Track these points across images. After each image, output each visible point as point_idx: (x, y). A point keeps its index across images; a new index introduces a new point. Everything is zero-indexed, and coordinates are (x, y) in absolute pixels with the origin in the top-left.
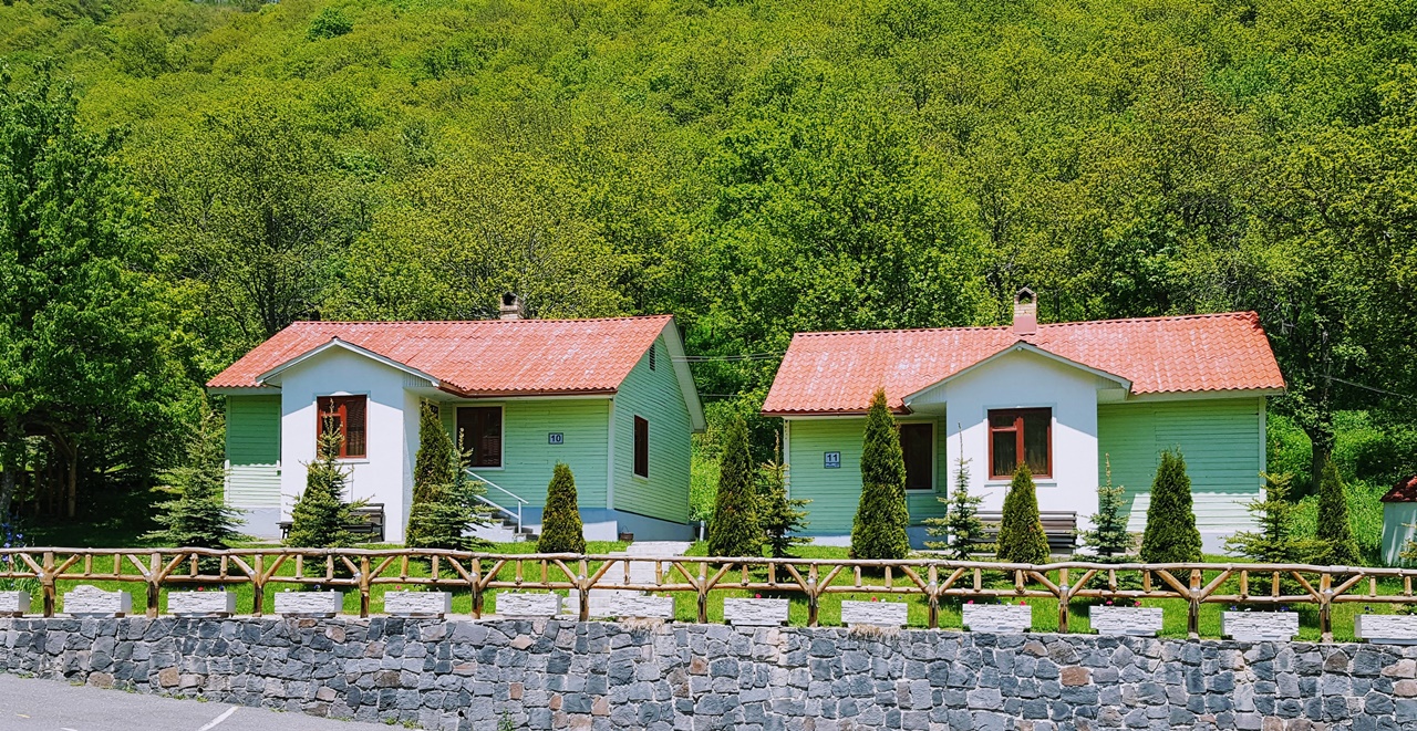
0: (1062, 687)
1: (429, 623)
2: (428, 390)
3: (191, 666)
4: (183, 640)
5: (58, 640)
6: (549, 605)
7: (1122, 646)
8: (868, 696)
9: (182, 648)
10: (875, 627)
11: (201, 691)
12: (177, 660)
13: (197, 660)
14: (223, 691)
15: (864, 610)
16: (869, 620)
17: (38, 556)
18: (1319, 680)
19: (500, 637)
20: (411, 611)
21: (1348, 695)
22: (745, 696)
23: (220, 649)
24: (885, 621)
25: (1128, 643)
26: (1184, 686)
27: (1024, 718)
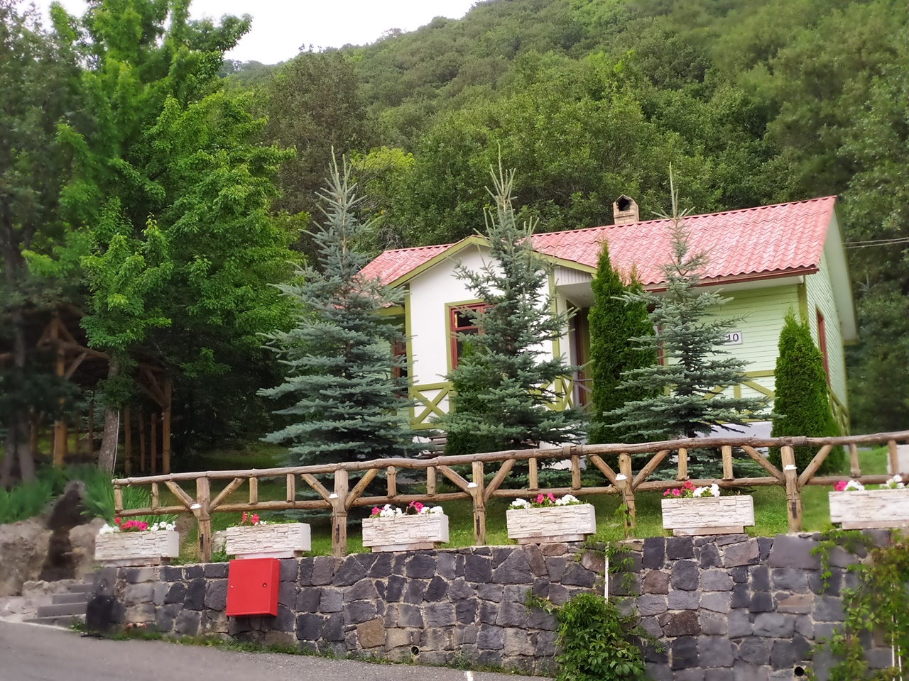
1: (730, 540)
3: (399, 617)
4: (385, 581)
9: (385, 593)
11: (415, 651)
12: (380, 610)
13: (407, 609)
14: (446, 649)
17: (189, 486)
20: (701, 525)
23: (437, 591)
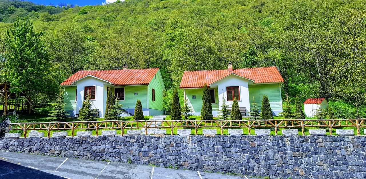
0: (251, 147)
1: (111, 137)
2: (109, 85)
3: (57, 149)
5: (26, 144)
6: (138, 132)
7: (262, 138)
8: (209, 150)
9: (55, 144)
10: (210, 135)
11: (60, 154)
12: (54, 147)
13: (59, 147)
14: (65, 154)
15: (207, 131)
16: (209, 133)
17: (23, 125)
18: (303, 144)
19: (128, 139)
20: (107, 134)
21: (310, 147)
22: (182, 151)
23: (64, 145)
24: (212, 133)
25: (264, 137)
26: (276, 146)
27: (243, 154)
